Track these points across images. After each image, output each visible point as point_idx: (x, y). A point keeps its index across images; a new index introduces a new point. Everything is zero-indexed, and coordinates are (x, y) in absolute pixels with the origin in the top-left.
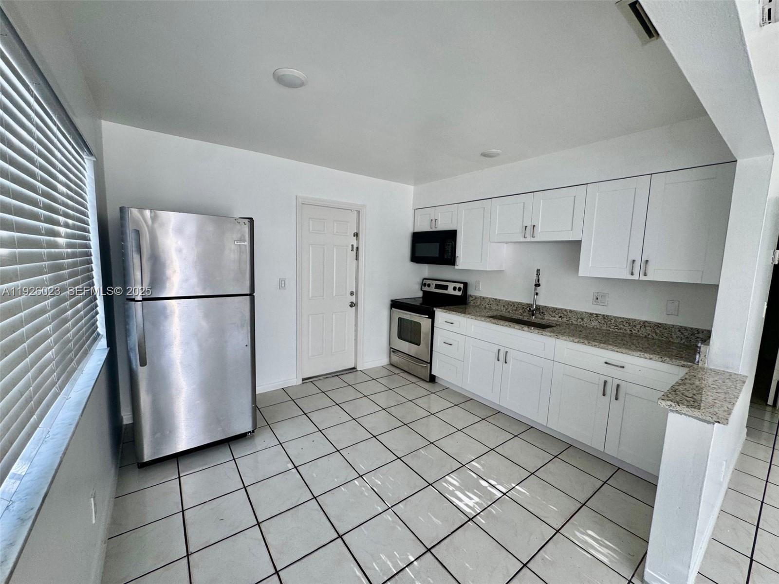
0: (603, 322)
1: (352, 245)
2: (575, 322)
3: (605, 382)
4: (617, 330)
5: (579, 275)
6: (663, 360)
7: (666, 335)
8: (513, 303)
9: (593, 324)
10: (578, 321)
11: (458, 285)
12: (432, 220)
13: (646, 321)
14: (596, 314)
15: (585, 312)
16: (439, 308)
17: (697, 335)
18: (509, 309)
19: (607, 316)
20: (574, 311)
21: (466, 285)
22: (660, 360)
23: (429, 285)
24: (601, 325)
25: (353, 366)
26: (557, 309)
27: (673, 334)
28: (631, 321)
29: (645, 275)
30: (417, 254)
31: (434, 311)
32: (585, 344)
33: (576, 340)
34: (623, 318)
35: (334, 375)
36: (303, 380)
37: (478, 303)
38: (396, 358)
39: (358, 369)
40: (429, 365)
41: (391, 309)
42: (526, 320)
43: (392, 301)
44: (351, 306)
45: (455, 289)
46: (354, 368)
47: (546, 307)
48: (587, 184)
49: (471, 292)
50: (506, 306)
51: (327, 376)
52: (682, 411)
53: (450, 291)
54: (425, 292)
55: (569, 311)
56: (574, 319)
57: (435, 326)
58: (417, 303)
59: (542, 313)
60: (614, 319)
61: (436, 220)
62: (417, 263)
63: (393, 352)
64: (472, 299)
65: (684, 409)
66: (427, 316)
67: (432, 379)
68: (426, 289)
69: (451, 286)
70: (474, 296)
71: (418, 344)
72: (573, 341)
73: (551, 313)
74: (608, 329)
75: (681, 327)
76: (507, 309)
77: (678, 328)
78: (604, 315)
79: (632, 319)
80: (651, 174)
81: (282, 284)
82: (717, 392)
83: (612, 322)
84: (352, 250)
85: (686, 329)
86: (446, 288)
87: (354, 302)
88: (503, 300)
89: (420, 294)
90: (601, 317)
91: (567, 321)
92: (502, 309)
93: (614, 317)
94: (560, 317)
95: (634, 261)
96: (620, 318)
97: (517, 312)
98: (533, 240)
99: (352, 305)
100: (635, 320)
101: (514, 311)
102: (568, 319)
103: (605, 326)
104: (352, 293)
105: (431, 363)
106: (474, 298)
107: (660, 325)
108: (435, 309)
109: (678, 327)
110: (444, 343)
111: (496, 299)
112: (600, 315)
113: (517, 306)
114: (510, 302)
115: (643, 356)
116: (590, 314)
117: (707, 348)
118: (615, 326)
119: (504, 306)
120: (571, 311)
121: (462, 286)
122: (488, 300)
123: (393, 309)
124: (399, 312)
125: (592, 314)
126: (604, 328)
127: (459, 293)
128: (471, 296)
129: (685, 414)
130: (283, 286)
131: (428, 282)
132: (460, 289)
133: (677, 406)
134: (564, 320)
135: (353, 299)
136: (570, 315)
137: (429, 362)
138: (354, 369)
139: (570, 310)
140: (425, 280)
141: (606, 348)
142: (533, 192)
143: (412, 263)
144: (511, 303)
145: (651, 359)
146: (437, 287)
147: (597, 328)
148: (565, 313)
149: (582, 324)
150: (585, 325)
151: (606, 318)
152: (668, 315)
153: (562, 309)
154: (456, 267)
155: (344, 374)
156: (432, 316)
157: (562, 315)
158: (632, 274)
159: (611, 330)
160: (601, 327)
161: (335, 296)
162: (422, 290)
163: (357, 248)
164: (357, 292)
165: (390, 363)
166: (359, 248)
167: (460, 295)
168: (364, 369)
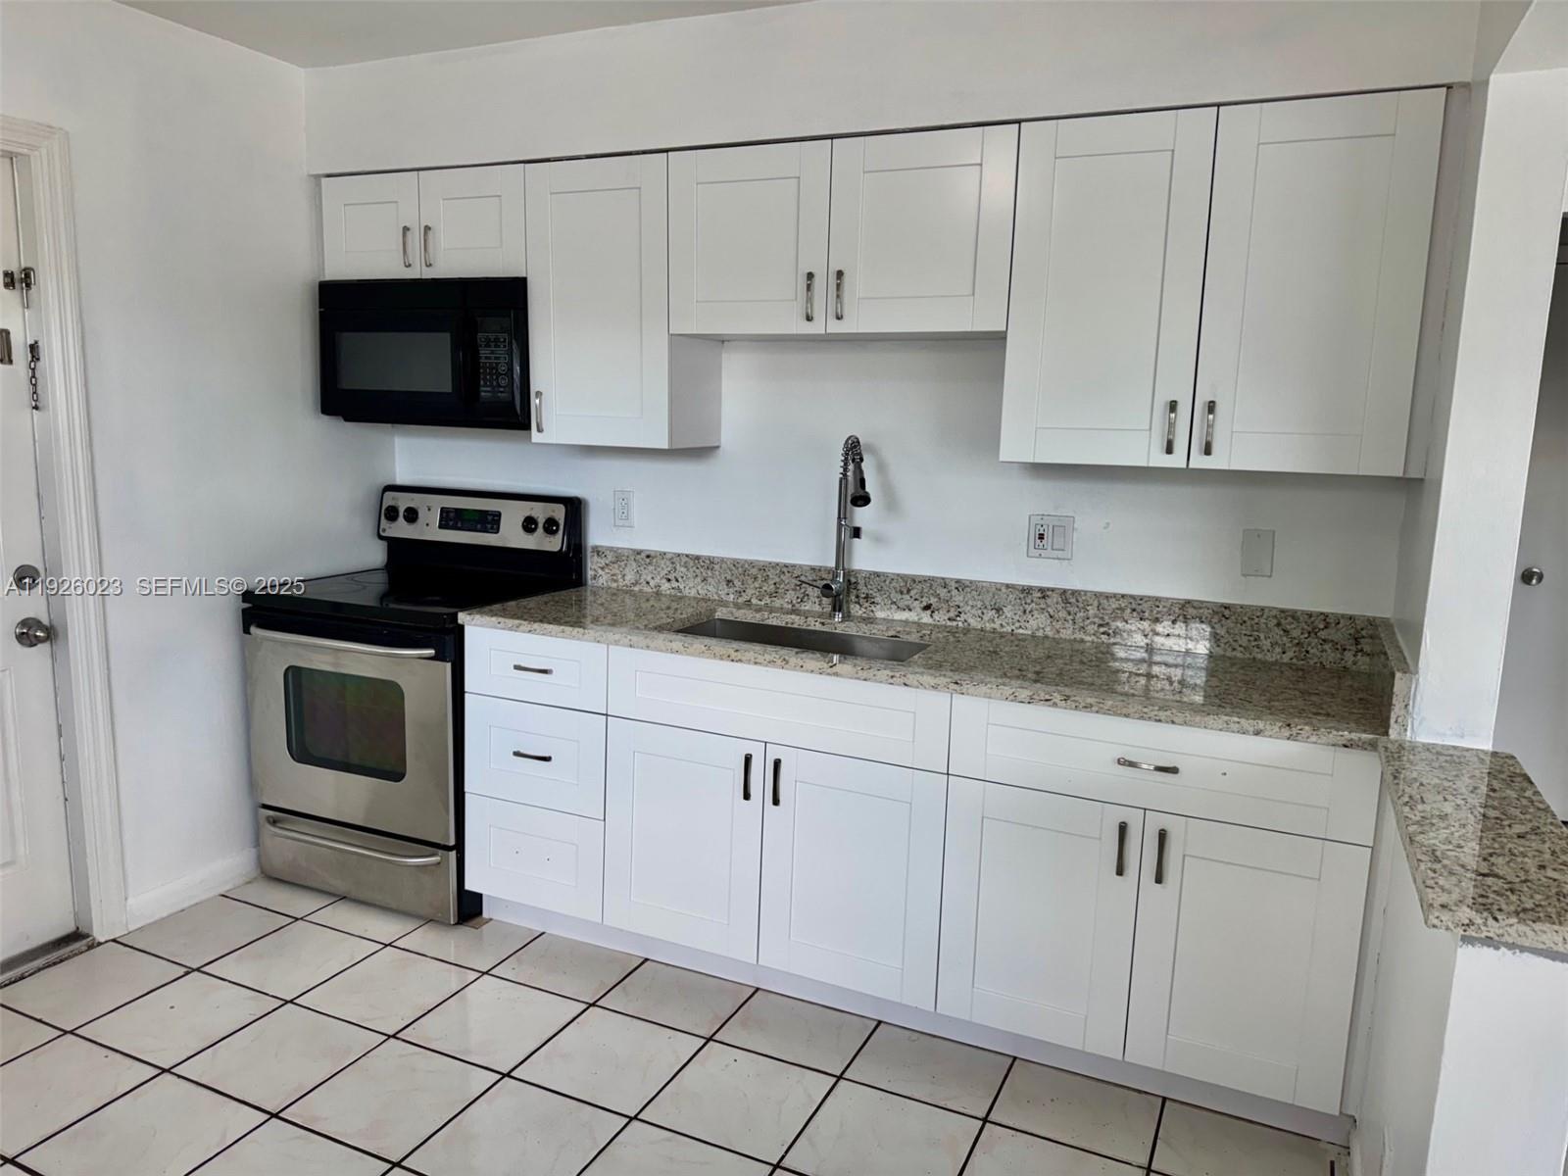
0: (1063, 614)
2: (974, 623)
3: (1123, 829)
4: (1104, 638)
5: (1001, 459)
6: (1295, 731)
7: (1244, 641)
8: (764, 568)
9: (1033, 623)
10: (986, 618)
11: (540, 511)
12: (406, 229)
13: (1188, 602)
14: (1042, 590)
15: (1008, 586)
16: (481, 613)
17: (1323, 634)
18: (750, 592)
19: (1074, 592)
20: (971, 582)
21: (575, 508)
22: (1286, 732)
23: (412, 515)
24: (1058, 626)
25: (70, 928)
26: (914, 580)
27: (1262, 636)
28: (1145, 606)
29: (1208, 451)
30: (349, 382)
31: (462, 628)
32: (1055, 705)
33: (1024, 694)
34: (1123, 596)
37: (630, 577)
38: (285, 845)
39: (101, 935)
40: (453, 854)
41: (246, 631)
42: (818, 627)
43: (248, 596)
44: (27, 640)
45: (529, 525)
46: (76, 936)
47: (878, 575)
48: (1019, 122)
49: (598, 534)
50: (736, 582)
52: (1507, 939)
53: (511, 535)
54: (395, 546)
55: (953, 585)
56: (974, 611)
57: (467, 688)
58: (367, 596)
59: (867, 597)
60: (1096, 603)
61: (427, 228)
62: (347, 419)
63: (274, 822)
64: (603, 562)
65: (1511, 930)
66: (431, 652)
67: (470, 908)
68: (401, 530)
69: (512, 516)
70: (611, 549)
71: (396, 775)
72: (1015, 698)
73: (895, 596)
74: (1079, 636)
75: (1283, 611)
76: (739, 593)
77: (1275, 617)
78: (1065, 591)
79: (1150, 598)
80: (1219, 105)
82: (1519, 837)
83: (1092, 611)
84: (10, 358)
85: (1293, 615)
86: (489, 522)
87: (45, 621)
88: (723, 560)
89: (375, 555)
90: (1055, 598)
91: (949, 619)
92: (722, 594)
93: (1097, 595)
94: (927, 607)
95: (1173, 406)
96: (1115, 596)
97: (778, 603)
98: (835, 327)
99: (33, 633)
100: (1158, 599)
101: (767, 600)
102: (952, 614)
103: (1069, 625)
104: (25, 577)
105: (459, 847)
106: (610, 558)
107: (1227, 613)
108: (462, 617)
109: (1274, 613)
110: (517, 754)
111: (698, 558)
112: (1053, 590)
113: (778, 580)
114: (752, 564)
115: (1235, 727)
116: (1023, 591)
117: (1411, 681)
118: (1100, 626)
119: (729, 581)
120: (961, 585)
121: (559, 512)
122: (665, 567)
123: (253, 629)
124: (285, 644)
125: (1027, 591)
126: (1067, 633)
127: (554, 544)
128: (598, 551)
129: (1511, 946)
131: (404, 501)
132: (550, 526)
133: (1491, 921)
134: (941, 617)
135: (32, 604)
136: (958, 598)
137: (452, 842)
138: (74, 941)
139: (958, 581)
140: (389, 495)
141: (1124, 711)
142: (832, 137)
143: (326, 418)
144: (754, 571)
145: (1257, 733)
146: (451, 518)
147: (1046, 637)
148: (943, 592)
149: (997, 626)
150: (1009, 629)
151: (1073, 600)
152: (1244, 575)
153: (930, 581)
154: (536, 437)
155: (22, 978)
156: (451, 649)
157: (933, 600)
158: (1169, 450)
159: (1088, 638)
160: (1058, 632)
162: (381, 537)
163: (34, 348)
164: (55, 568)
165: (262, 872)
166: (43, 353)
167: (556, 548)
168: (132, 928)
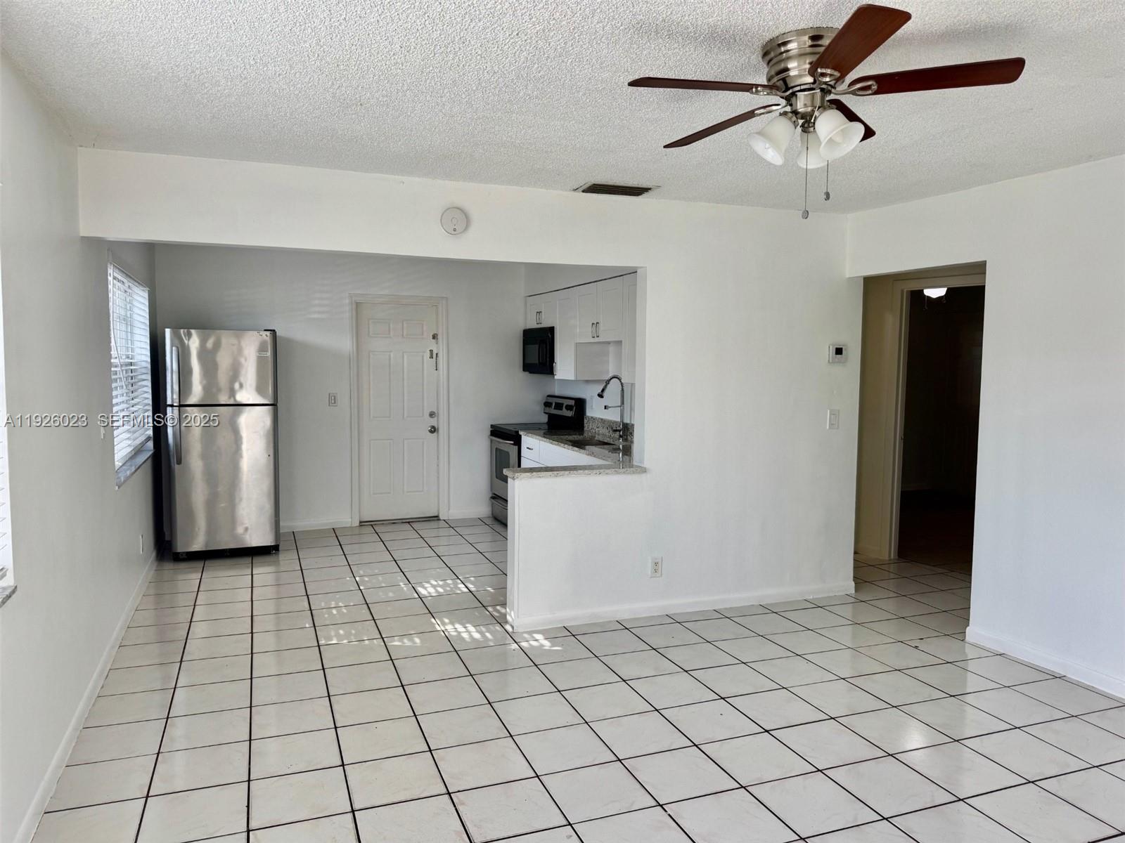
1: (431, 351)
11: (570, 402)
12: (537, 313)
23: (550, 405)
25: (436, 515)
30: (529, 361)
31: (521, 436)
35: (404, 521)
36: (361, 522)
37: (591, 426)
39: (441, 518)
41: (490, 437)
43: (492, 426)
44: (431, 432)
45: (567, 408)
49: (589, 412)
51: (393, 522)
53: (564, 411)
57: (521, 455)
61: (540, 312)
63: (494, 498)
64: (588, 421)
66: (513, 442)
68: (549, 410)
69: (565, 404)
81: (333, 400)
84: (432, 357)
86: (561, 407)
87: (436, 427)
88: (606, 420)
89: (545, 419)
98: (598, 340)
99: (433, 430)
104: (432, 414)
108: (520, 432)
111: (602, 420)
121: (573, 403)
122: (596, 422)
128: (586, 417)
130: (333, 402)
131: (550, 400)
135: (433, 422)
140: (548, 398)
143: (527, 373)
144: (611, 424)
146: (556, 405)
154: (556, 377)
155: (418, 522)
156: (518, 441)
161: (407, 417)
162: (545, 413)
163: (437, 354)
164: (438, 413)
165: (492, 514)
166: (439, 355)
167: (570, 415)
168: (450, 518)
